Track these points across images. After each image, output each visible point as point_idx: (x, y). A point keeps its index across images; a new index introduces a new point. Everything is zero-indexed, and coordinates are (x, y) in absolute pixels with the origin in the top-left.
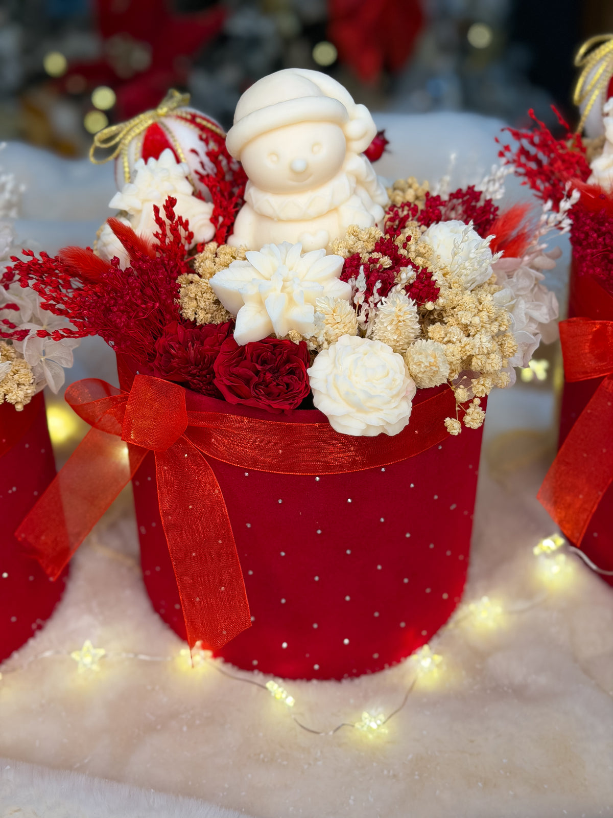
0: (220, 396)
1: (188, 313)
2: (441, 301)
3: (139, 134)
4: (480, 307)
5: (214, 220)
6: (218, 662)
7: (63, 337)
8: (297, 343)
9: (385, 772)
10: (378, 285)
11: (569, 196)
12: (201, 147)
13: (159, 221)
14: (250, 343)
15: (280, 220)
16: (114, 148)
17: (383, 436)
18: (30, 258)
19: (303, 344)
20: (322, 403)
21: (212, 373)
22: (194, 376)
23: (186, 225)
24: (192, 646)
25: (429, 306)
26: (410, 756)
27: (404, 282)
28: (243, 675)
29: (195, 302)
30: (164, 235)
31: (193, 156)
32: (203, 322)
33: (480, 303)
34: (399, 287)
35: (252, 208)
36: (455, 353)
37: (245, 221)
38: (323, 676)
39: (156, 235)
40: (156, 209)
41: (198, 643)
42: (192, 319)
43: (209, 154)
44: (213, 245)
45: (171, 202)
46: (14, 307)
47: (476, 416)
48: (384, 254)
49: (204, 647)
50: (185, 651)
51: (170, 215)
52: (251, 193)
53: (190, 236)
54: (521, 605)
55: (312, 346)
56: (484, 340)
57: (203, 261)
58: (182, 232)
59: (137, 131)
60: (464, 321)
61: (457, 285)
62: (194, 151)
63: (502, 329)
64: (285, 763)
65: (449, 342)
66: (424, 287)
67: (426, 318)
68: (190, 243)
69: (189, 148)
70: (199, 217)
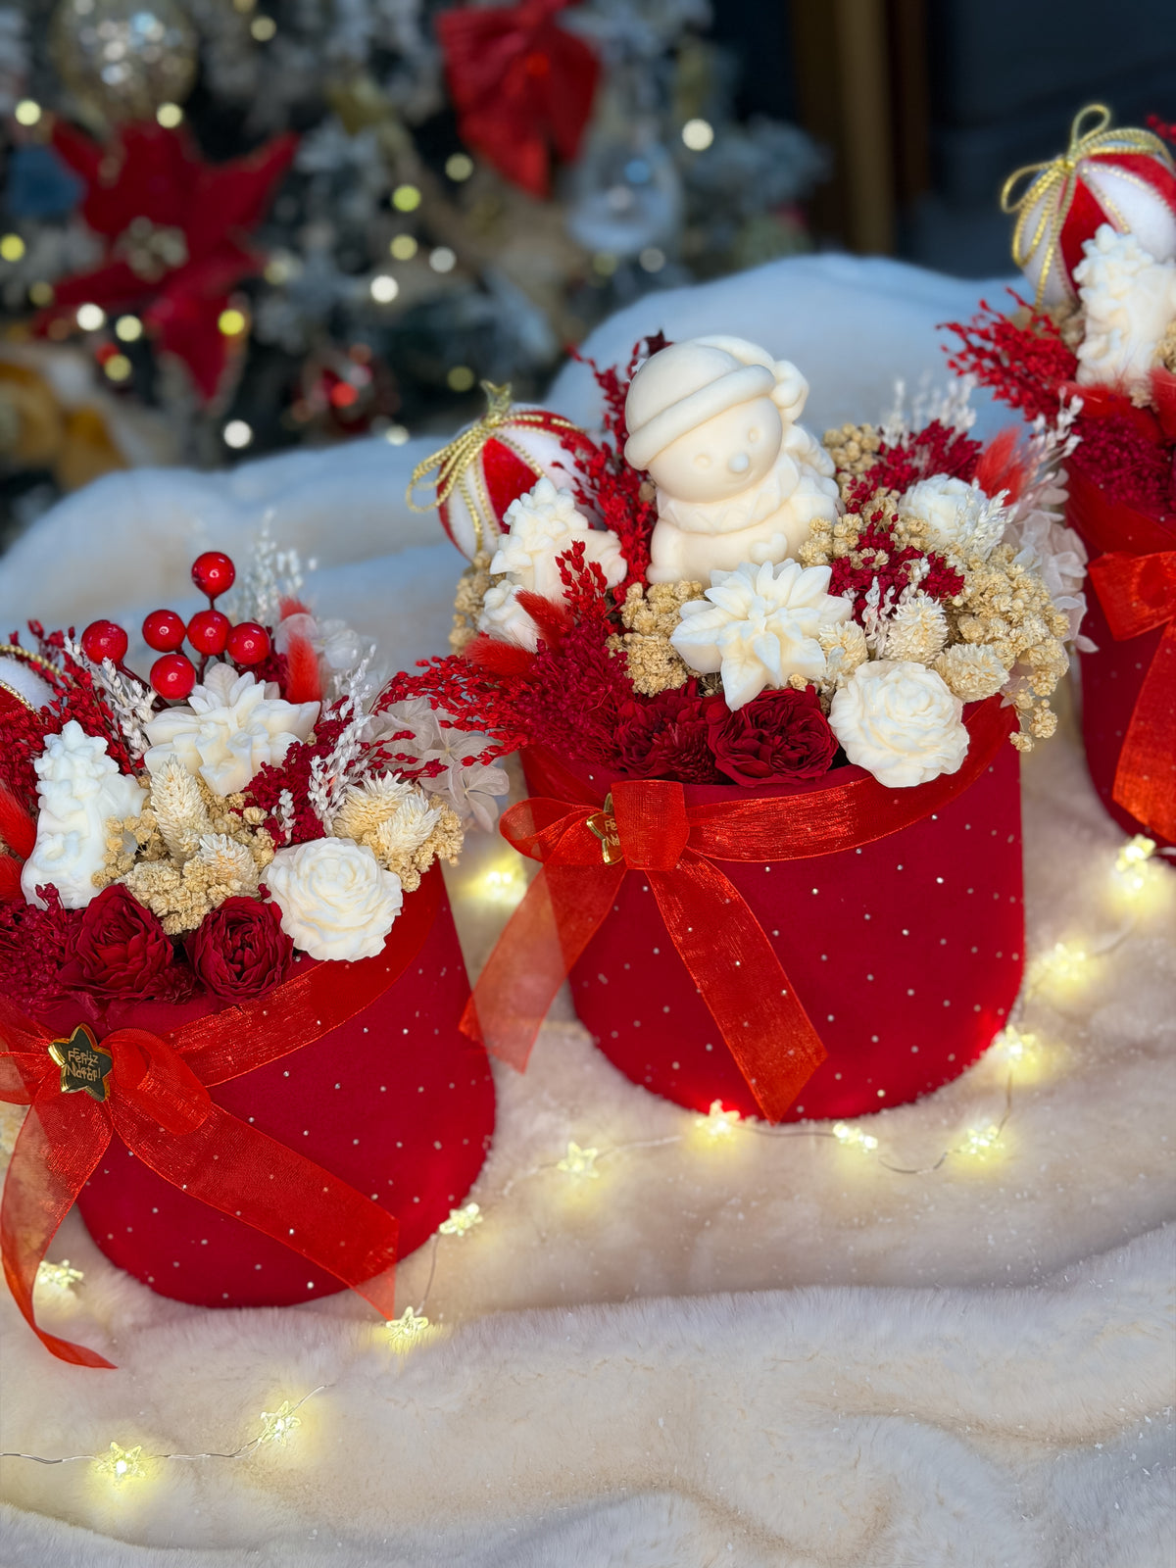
0: (726, 780)
1: (640, 686)
2: (968, 591)
3: (475, 459)
4: (1014, 585)
5: (623, 552)
6: (751, 1121)
7: (493, 757)
8: (804, 690)
9: (1018, 1196)
11: (1067, 404)
12: (566, 458)
13: (565, 577)
14: (746, 705)
17: (943, 777)
18: (426, 669)
19: (811, 687)
21: (710, 755)
22: (686, 765)
23: (597, 570)
24: (706, 1111)
25: (957, 601)
26: (1043, 1168)
27: (917, 578)
28: (789, 1129)
29: (642, 668)
30: (576, 591)
31: (557, 470)
32: (657, 691)
33: (1012, 579)
34: (913, 587)
35: (677, 526)
36: (1006, 651)
38: (893, 1102)
39: (565, 595)
40: (561, 562)
41: (716, 1106)
43: (579, 465)
44: (636, 586)
45: (578, 549)
46: (408, 735)
47: (1044, 722)
48: (877, 549)
49: (726, 1108)
50: (699, 1121)
51: (579, 565)
53: (604, 580)
54: (1107, 941)
55: (823, 688)
58: (594, 580)
59: (472, 456)
60: (1003, 609)
61: (977, 564)
62: (556, 464)
64: (889, 1220)
65: (993, 640)
66: (943, 579)
68: (606, 591)
69: (550, 462)
70: (606, 553)
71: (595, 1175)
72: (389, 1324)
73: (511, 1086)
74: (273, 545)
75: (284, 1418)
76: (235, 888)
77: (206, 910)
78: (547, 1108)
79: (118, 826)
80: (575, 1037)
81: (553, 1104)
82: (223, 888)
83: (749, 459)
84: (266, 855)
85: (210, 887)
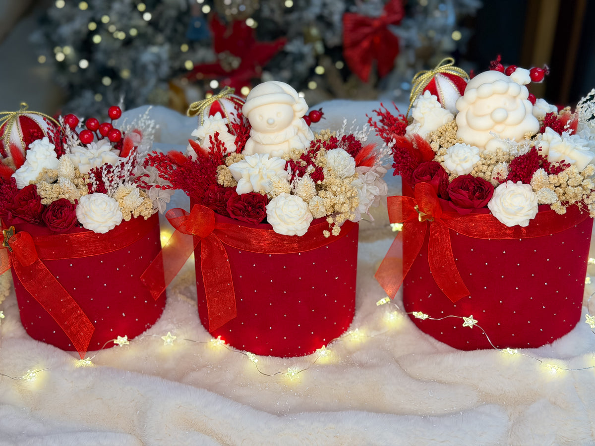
0: (228, 215)
1: (220, 182)
2: (324, 180)
5: (236, 143)
6: (228, 346)
7: (166, 188)
8: (263, 195)
9: (296, 394)
10: (297, 172)
11: (392, 141)
12: (235, 111)
13: (211, 142)
14: (243, 194)
15: (263, 144)
16: (198, 110)
17: (295, 236)
18: (155, 155)
19: (266, 196)
20: (270, 220)
21: (226, 205)
22: (218, 206)
23: (223, 145)
24: (216, 338)
25: (319, 182)
26: (307, 388)
27: (309, 171)
28: (237, 351)
29: (224, 177)
30: (213, 148)
31: (232, 115)
32: (227, 186)
34: (307, 174)
35: (252, 138)
36: (327, 202)
37: (249, 144)
39: (210, 148)
40: (211, 137)
41: (219, 337)
42: (222, 184)
43: (238, 115)
44: (234, 154)
45: (217, 134)
46: (147, 176)
47: (336, 230)
48: (304, 160)
49: (221, 339)
50: (213, 340)
51: (216, 140)
52: (252, 132)
53: (225, 149)
55: (269, 197)
56: (341, 198)
57: (229, 160)
58: (222, 148)
59: (208, 104)
60: (333, 190)
61: (333, 175)
62: (232, 113)
63: (353, 195)
65: (326, 198)
66: (318, 174)
67: (319, 188)
68: (225, 152)
69: (230, 112)
70: (229, 141)
71: (172, 344)
72: (80, 360)
73: (167, 314)
74: (148, 117)
75: (33, 373)
76: (66, 196)
77: (56, 199)
78: (173, 323)
79: (45, 171)
80: (193, 306)
81: (175, 322)
82: (63, 196)
83: (274, 122)
84: (85, 193)
85: (60, 194)
